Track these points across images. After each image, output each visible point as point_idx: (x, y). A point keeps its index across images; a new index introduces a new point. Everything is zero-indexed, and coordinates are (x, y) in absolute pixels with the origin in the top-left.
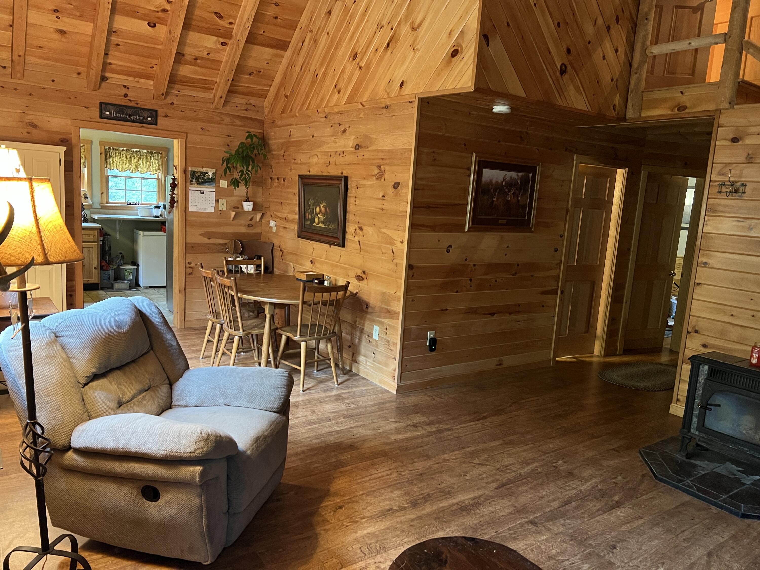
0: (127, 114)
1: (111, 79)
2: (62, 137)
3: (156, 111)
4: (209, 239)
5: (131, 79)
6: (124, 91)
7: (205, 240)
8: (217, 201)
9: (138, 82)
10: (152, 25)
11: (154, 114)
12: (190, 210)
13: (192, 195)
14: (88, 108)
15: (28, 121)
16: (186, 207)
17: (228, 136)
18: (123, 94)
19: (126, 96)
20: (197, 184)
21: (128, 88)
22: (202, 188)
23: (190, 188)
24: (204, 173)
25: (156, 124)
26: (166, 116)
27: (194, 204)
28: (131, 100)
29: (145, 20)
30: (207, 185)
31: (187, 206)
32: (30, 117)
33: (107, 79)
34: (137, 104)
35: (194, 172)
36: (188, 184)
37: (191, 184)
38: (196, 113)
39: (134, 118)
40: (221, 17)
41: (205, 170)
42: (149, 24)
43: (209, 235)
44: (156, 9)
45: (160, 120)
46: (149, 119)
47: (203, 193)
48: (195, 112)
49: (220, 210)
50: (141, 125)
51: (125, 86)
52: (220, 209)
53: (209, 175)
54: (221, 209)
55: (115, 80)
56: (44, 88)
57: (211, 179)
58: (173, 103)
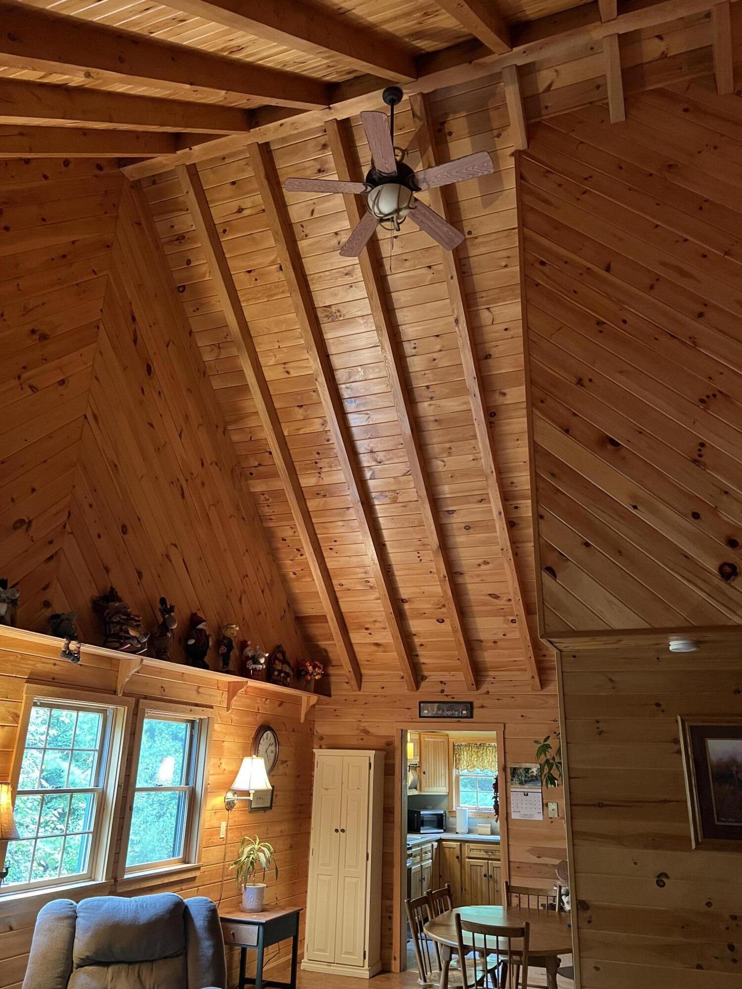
0: (443, 711)
1: (430, 678)
2: (388, 740)
3: (471, 703)
4: (539, 857)
5: (447, 673)
6: (441, 687)
7: (534, 859)
8: (545, 805)
9: (454, 675)
10: (441, 621)
11: (470, 706)
12: (513, 817)
13: (513, 798)
14: (410, 709)
15: (362, 728)
16: (507, 814)
17: (554, 721)
18: (440, 691)
19: (442, 691)
20: (520, 783)
21: (445, 684)
22: (526, 788)
23: (512, 790)
24: (527, 770)
25: (472, 717)
26: (482, 707)
27: (518, 810)
28: (447, 695)
29: (434, 618)
30: (531, 784)
31: (509, 811)
32: (363, 724)
33: (426, 678)
34: (453, 698)
35: (515, 769)
36: (509, 784)
37: (512, 784)
38: (513, 699)
39: (449, 713)
40: (497, 597)
41: (528, 765)
42: (438, 620)
43: (539, 853)
44: (438, 607)
45: (476, 712)
46: (464, 712)
47: (527, 795)
48: (513, 697)
49: (551, 818)
50: (457, 719)
51: (442, 682)
52: (550, 816)
53: (533, 772)
54: (552, 816)
55: (433, 677)
56: (376, 696)
57: (536, 777)
58: (488, 691)
